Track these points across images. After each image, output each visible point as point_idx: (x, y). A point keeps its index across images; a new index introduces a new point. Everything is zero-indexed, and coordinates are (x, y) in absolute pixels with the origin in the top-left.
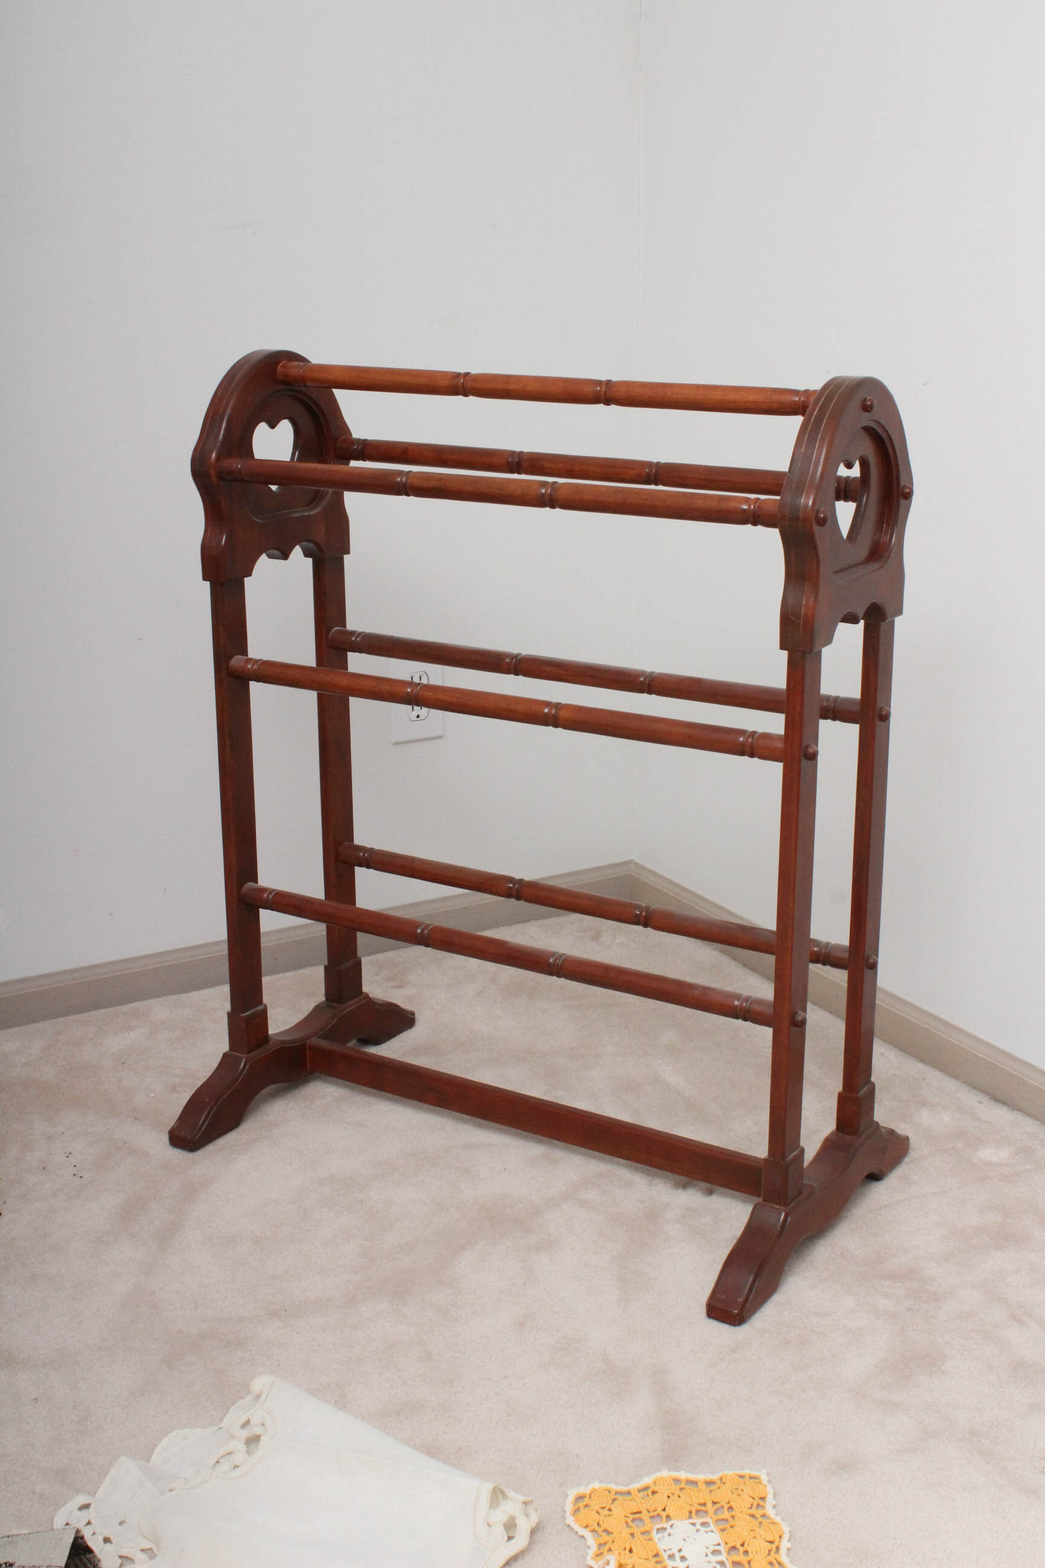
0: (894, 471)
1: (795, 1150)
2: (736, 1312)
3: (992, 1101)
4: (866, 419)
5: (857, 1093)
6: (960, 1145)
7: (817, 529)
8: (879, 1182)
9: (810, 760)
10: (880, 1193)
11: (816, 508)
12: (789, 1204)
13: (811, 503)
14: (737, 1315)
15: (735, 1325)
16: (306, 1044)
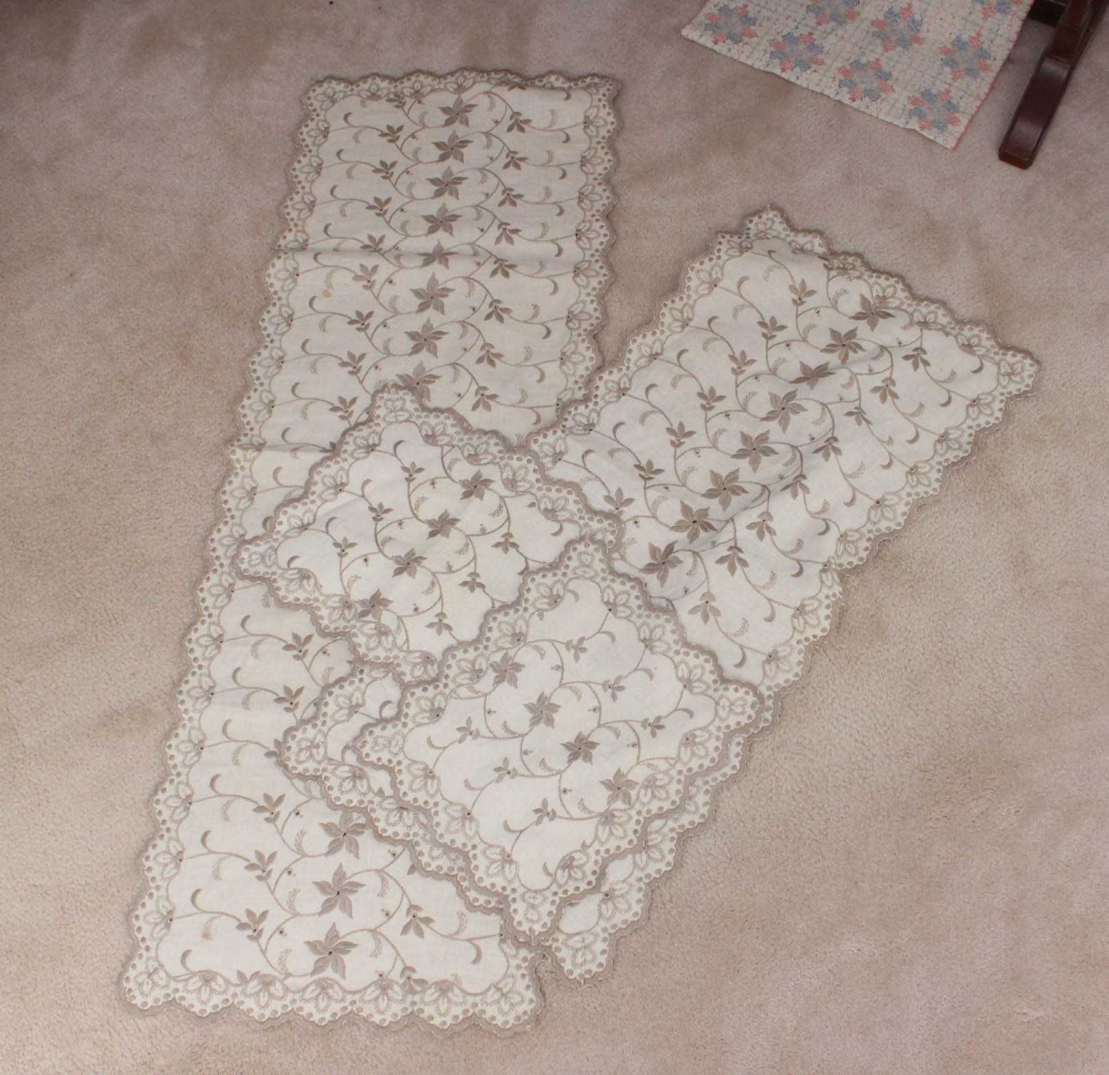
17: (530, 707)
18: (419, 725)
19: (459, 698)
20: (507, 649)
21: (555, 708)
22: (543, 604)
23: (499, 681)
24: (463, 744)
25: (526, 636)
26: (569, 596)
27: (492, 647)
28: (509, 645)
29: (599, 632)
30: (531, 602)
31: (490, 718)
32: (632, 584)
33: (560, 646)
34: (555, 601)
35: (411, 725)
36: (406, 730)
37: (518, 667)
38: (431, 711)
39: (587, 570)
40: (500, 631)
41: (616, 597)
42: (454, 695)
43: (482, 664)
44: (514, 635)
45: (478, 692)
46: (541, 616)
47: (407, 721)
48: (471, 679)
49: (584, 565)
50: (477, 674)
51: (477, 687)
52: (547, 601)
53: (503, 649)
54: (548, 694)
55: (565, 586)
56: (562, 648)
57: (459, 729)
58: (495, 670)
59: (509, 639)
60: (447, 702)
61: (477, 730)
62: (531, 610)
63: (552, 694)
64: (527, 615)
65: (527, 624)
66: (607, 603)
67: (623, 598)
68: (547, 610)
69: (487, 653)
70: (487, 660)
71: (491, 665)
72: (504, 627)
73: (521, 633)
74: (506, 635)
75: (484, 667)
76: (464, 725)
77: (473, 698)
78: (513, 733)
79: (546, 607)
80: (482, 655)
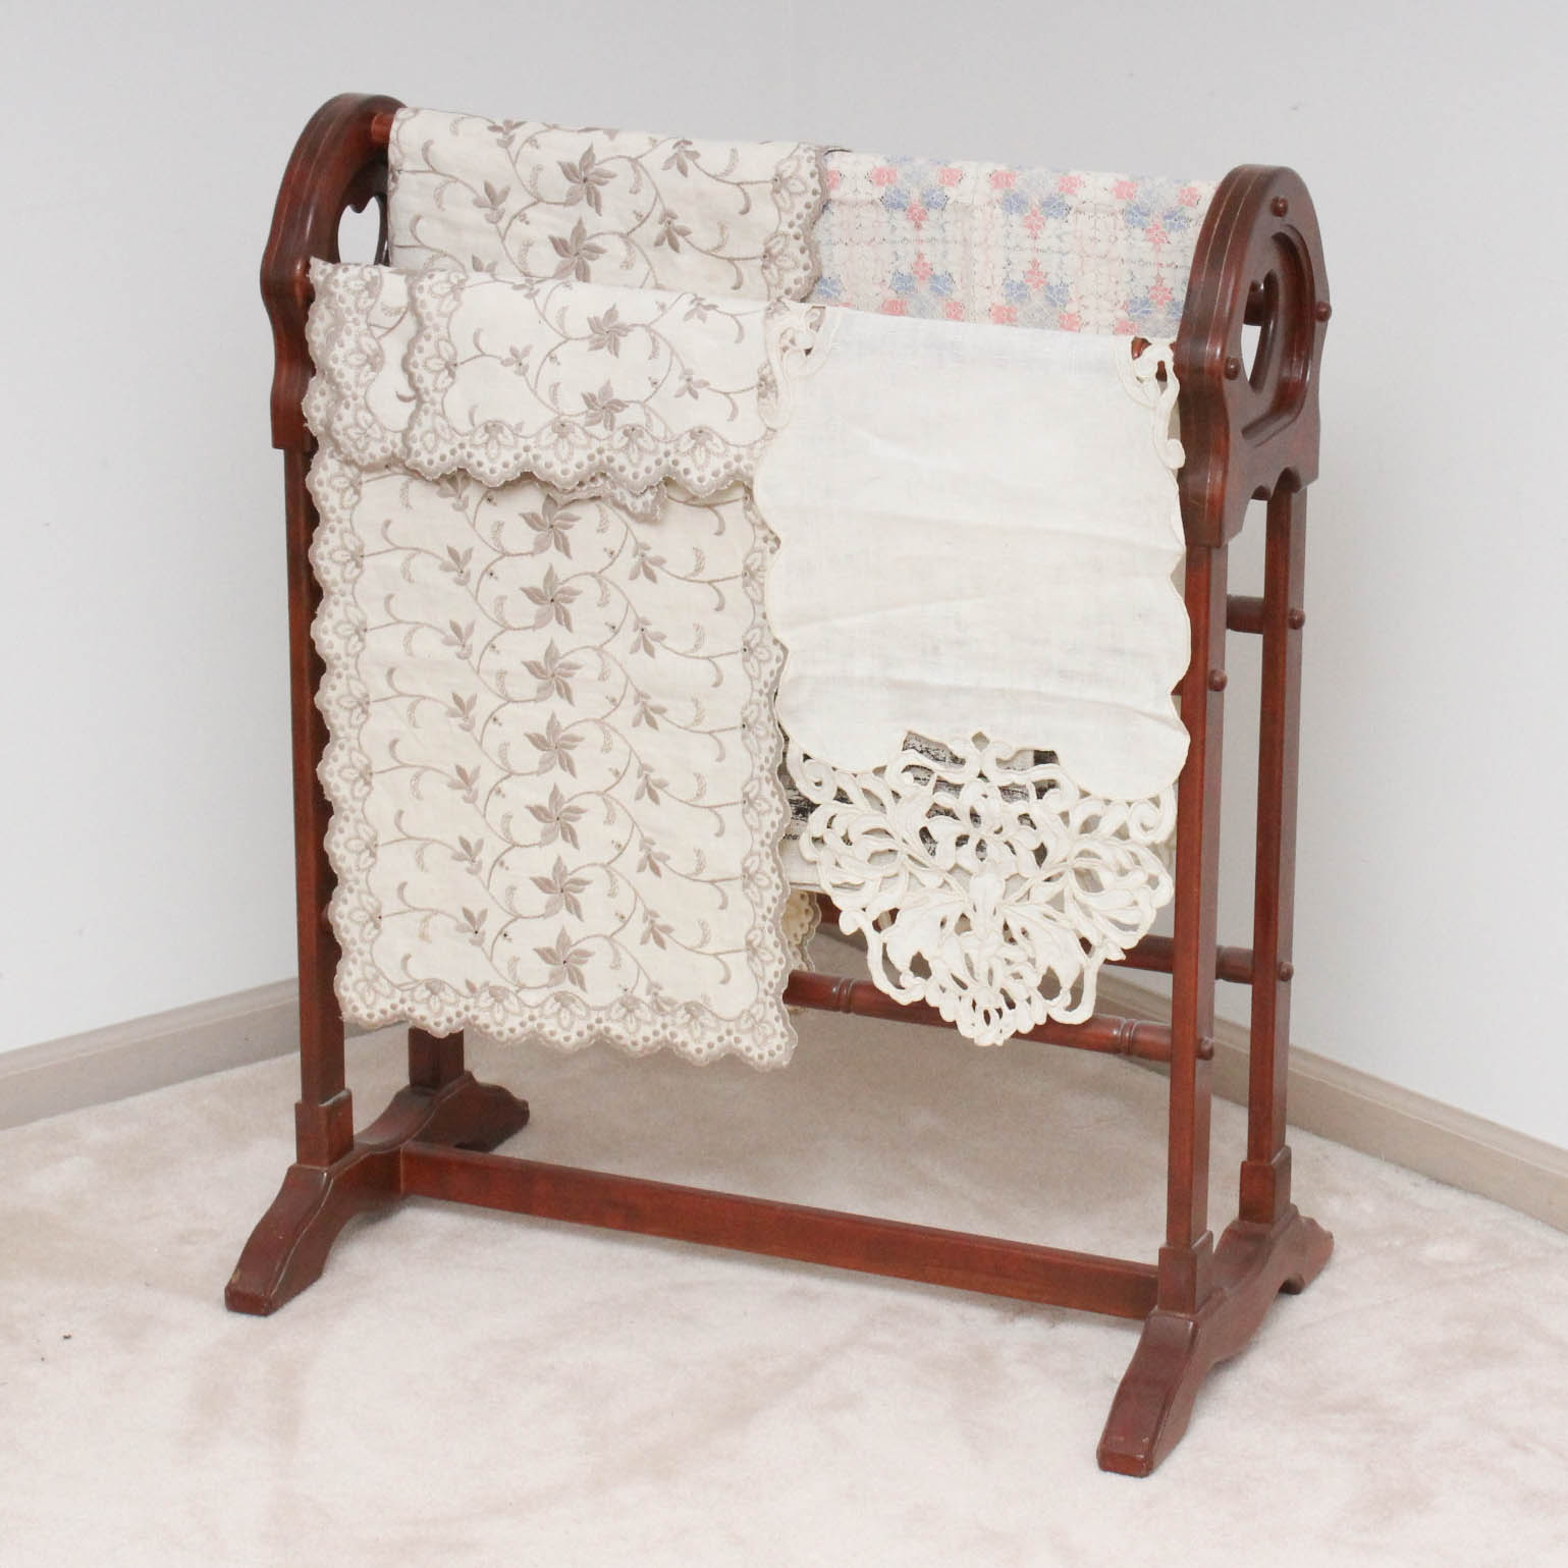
0: (1308, 285)
1: (1201, 1235)
2: (1142, 1457)
3: (1433, 1184)
4: (1277, 225)
5: (1270, 1160)
6: (1398, 1243)
7: (1227, 383)
8: (1294, 1297)
9: (1217, 690)
10: (1297, 1311)
11: (1225, 357)
12: (1198, 1311)
13: (1218, 351)
14: (1143, 1461)
15: (1142, 1477)
16: (398, 1152)
17: (615, 349)
18: (726, 443)
19: (667, 428)
20: (583, 429)
21: (594, 324)
22: (506, 437)
23: (619, 405)
24: (706, 379)
25: (552, 423)
26: (478, 420)
27: (596, 444)
28: (578, 431)
29: (483, 354)
30: (515, 451)
31: (659, 377)
32: (413, 370)
33: (532, 380)
34: (492, 428)
35: (733, 451)
36: (743, 452)
37: (589, 400)
38: (702, 444)
39: (439, 428)
40: (571, 454)
41: (438, 372)
42: (669, 435)
43: (619, 439)
44: (562, 436)
45: (647, 415)
46: (520, 426)
47: (731, 459)
48: (641, 435)
49: (438, 436)
50: (630, 432)
51: (642, 420)
52: (500, 436)
53: (586, 433)
54: (586, 344)
55: (472, 434)
56: (531, 372)
57: (695, 396)
58: (612, 421)
59: (571, 436)
60: (681, 436)
61: (680, 378)
62: (522, 443)
63: (583, 339)
64: (531, 442)
65: (539, 433)
66: (452, 374)
67: (432, 364)
68: (509, 427)
69: (604, 444)
70: (610, 437)
71: (612, 429)
72: (564, 454)
73: (554, 431)
74: (570, 443)
75: (620, 433)
76: (687, 395)
77: (657, 415)
78: (654, 340)
79: (507, 431)
80: (611, 448)
